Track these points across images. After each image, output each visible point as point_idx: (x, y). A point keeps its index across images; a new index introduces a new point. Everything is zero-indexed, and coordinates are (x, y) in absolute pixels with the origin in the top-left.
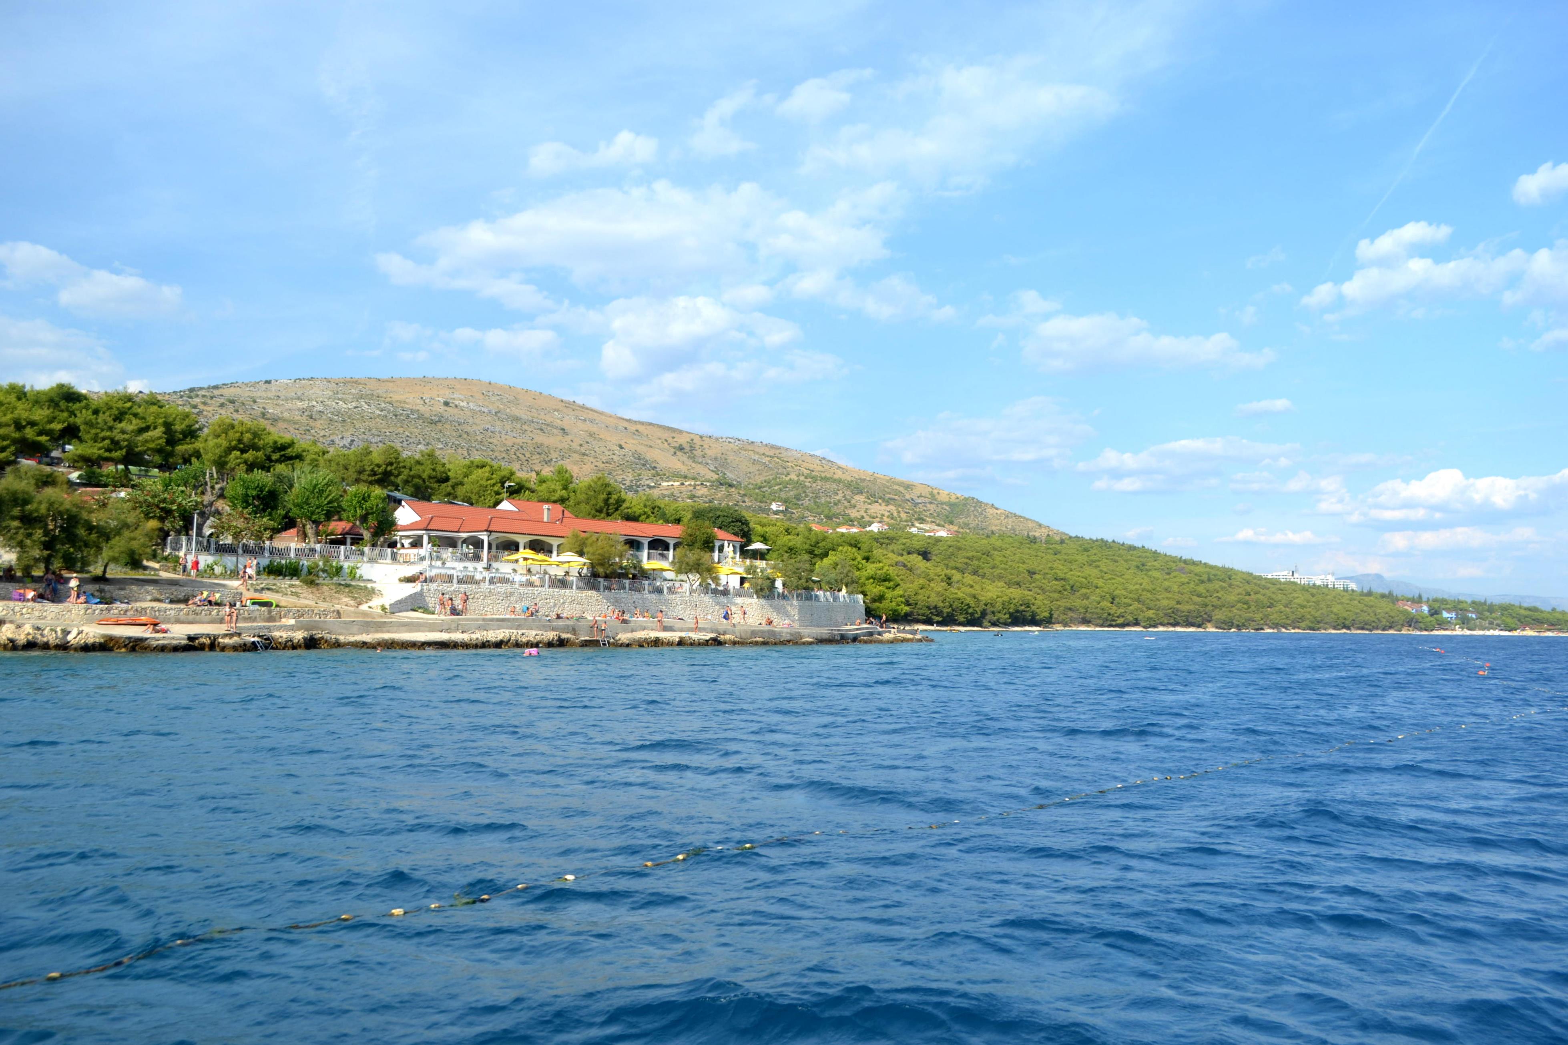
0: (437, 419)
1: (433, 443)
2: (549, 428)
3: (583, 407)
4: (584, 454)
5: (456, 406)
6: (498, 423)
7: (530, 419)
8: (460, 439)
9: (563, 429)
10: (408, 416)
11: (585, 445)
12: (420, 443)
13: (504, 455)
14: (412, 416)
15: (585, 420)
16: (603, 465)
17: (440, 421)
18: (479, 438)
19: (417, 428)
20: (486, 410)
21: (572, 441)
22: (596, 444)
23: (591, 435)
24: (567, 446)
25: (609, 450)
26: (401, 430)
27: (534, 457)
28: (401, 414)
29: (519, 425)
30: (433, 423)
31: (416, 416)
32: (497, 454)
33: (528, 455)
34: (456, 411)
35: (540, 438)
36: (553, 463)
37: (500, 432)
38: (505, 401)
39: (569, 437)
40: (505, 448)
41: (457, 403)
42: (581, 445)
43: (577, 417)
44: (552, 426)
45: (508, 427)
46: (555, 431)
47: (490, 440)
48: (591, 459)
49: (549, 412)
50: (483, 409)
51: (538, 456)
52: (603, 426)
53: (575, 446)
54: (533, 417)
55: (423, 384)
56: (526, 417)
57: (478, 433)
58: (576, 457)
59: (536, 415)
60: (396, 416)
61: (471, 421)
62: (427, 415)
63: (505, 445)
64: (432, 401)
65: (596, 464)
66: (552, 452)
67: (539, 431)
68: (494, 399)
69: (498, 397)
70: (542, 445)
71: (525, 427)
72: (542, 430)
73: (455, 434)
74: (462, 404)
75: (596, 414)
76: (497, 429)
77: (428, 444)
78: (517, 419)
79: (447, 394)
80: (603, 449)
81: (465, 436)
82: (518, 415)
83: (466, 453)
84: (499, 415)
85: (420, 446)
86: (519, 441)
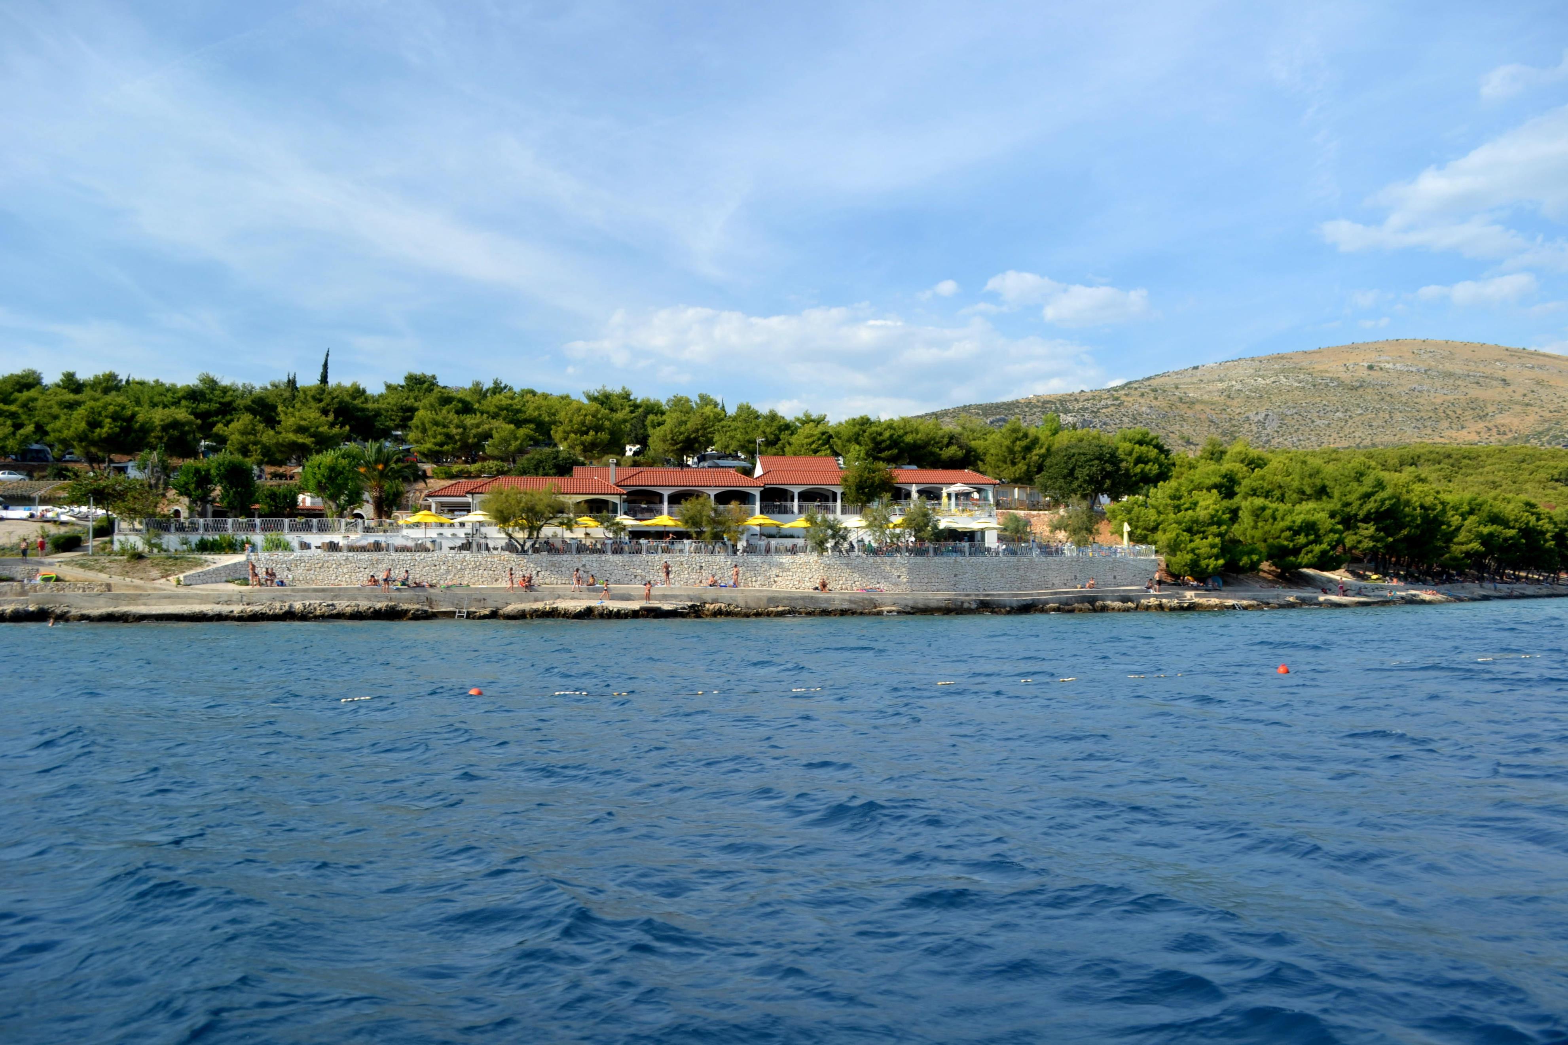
0: (1358, 384)
1: (1352, 409)
2: (1488, 381)
3: (1536, 354)
4: (1527, 405)
5: (1381, 369)
6: (1428, 381)
7: (1466, 373)
8: (1381, 403)
9: (1504, 380)
10: (1327, 385)
11: (1531, 395)
12: (1338, 411)
13: (1431, 414)
14: (1331, 384)
15: (1533, 367)
16: (1551, 414)
17: (1361, 386)
18: (1404, 400)
19: (1336, 396)
20: (1414, 369)
21: (1514, 392)
22: (1542, 392)
23: (1538, 383)
24: (1507, 398)
25: (1559, 397)
26: (1318, 400)
27: (1467, 413)
28: (1320, 384)
29: (1451, 381)
30: (1354, 388)
31: (1336, 383)
32: (1422, 414)
33: (1459, 412)
34: (1380, 373)
35: (1475, 392)
36: (1488, 418)
37: (1429, 391)
38: (1439, 357)
39: (1512, 388)
40: (1433, 407)
41: (1382, 365)
42: (1525, 395)
43: (1523, 365)
44: (1492, 378)
45: (1438, 384)
46: (1494, 383)
47: (1416, 400)
48: (1536, 409)
49: (1490, 363)
50: (1411, 369)
51: (1471, 412)
52: (1555, 371)
53: (1517, 397)
54: (1470, 370)
55: (1350, 350)
56: (1461, 372)
57: (1403, 394)
58: (1518, 408)
59: (1473, 368)
60: (1314, 386)
61: (1396, 382)
62: (1348, 382)
63: (1433, 403)
64: (1356, 367)
65: (1543, 414)
66: (1489, 405)
67: (1475, 385)
68: (1425, 356)
69: (1431, 355)
70: (1477, 399)
71: (1459, 382)
72: (1478, 383)
73: (1376, 397)
74: (1388, 366)
75: (1547, 359)
76: (1425, 388)
77: (1346, 411)
78: (1450, 375)
79: (1373, 358)
80: (1552, 396)
81: (1388, 398)
82: (1452, 370)
83: (1387, 416)
84: (1429, 373)
85: (1337, 414)
86: (1451, 398)
